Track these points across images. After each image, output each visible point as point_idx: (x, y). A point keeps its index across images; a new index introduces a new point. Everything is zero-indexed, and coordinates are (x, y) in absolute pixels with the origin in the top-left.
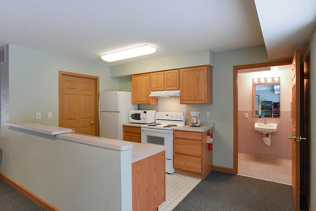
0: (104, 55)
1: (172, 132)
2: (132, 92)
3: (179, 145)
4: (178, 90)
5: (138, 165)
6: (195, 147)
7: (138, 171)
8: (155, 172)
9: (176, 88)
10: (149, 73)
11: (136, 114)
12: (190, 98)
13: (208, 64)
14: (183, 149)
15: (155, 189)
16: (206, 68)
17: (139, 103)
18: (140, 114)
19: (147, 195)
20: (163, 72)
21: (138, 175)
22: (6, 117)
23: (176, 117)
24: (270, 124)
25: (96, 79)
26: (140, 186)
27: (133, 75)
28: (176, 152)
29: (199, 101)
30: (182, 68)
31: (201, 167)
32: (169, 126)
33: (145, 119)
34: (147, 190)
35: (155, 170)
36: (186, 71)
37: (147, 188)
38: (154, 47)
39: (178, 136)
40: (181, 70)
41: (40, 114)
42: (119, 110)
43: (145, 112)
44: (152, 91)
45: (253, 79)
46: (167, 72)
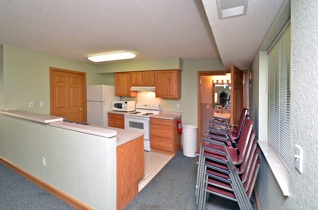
0: (90, 56)
1: (149, 119)
2: (115, 86)
3: (155, 129)
4: (154, 86)
5: (122, 148)
6: (168, 131)
7: (121, 153)
8: (136, 152)
9: (152, 85)
10: (130, 72)
11: (118, 104)
12: (163, 93)
13: (178, 69)
14: (158, 132)
15: (136, 166)
16: (176, 71)
17: (121, 95)
18: (122, 104)
19: (129, 172)
20: (141, 72)
21: (121, 156)
22: (2, 106)
23: (153, 107)
24: (225, 114)
25: (84, 74)
26: (123, 164)
27: (116, 73)
28: (152, 135)
29: (171, 95)
30: (157, 70)
31: (172, 147)
32: (147, 114)
33: (126, 108)
34: (129, 168)
35: (136, 151)
36: (160, 73)
37: (129, 166)
38: (134, 54)
39: (153, 122)
40: (156, 72)
41: (32, 103)
42: (104, 100)
43: (126, 103)
44: (132, 86)
45: (213, 81)
46: (145, 72)
